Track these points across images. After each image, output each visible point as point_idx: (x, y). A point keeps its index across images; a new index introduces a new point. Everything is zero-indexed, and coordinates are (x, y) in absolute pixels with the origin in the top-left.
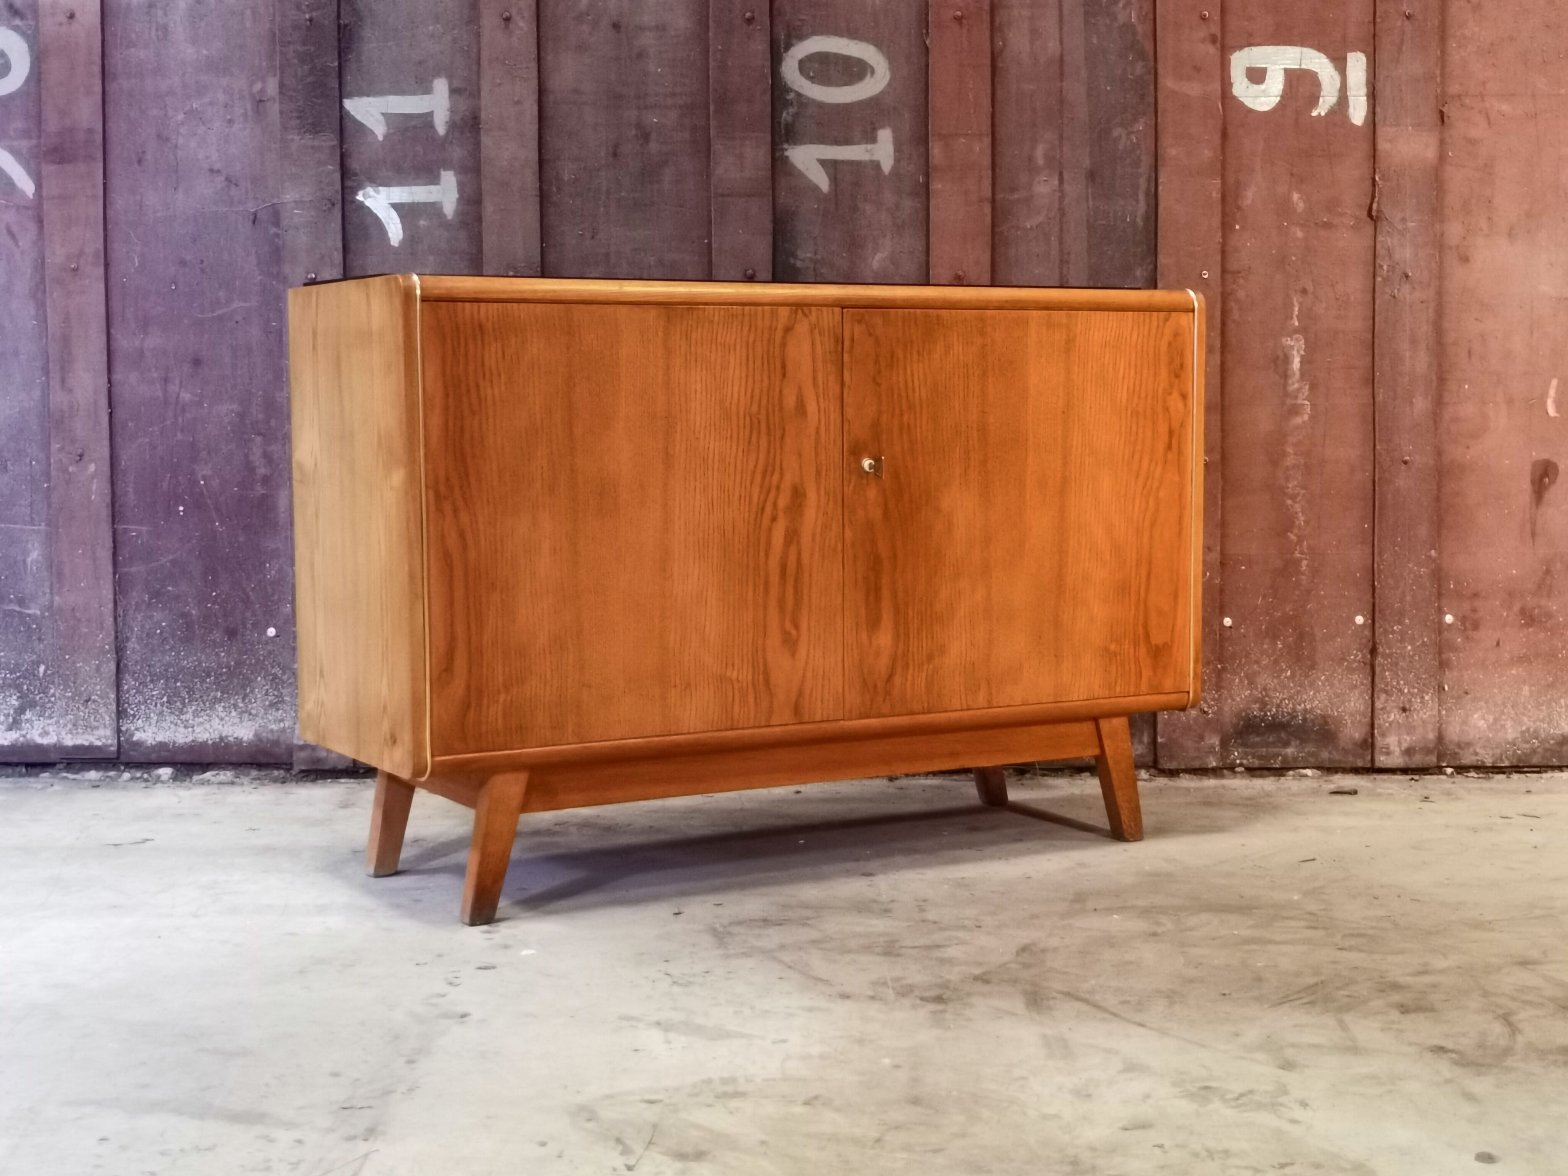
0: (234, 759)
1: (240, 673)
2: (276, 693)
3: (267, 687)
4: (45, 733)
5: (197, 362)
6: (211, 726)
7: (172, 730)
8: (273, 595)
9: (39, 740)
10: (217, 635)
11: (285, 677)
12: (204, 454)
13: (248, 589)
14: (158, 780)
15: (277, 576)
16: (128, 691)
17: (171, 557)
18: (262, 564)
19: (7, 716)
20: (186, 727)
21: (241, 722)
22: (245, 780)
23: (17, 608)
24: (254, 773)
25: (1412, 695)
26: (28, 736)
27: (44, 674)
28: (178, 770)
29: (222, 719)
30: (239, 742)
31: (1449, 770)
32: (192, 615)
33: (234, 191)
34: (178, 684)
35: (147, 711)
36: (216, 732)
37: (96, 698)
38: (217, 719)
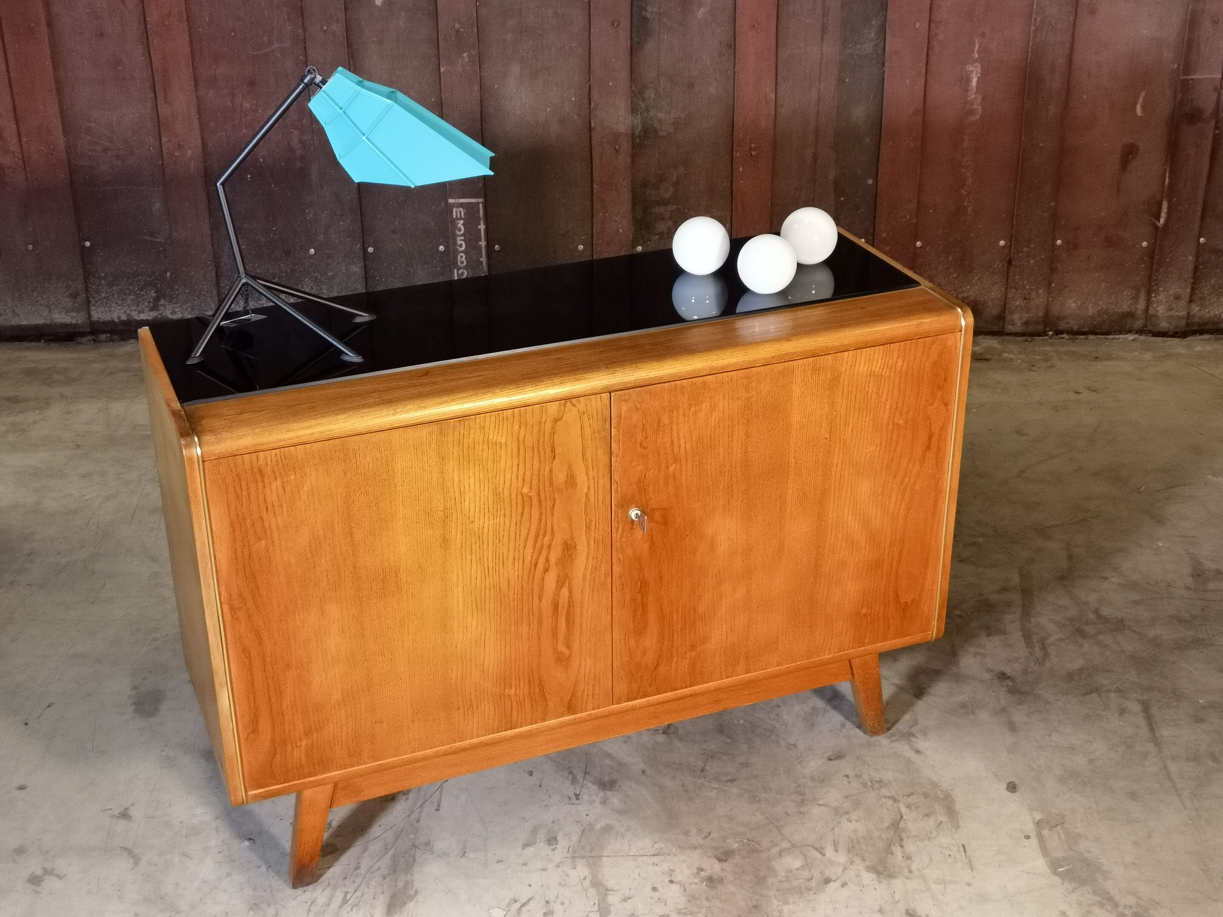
2: (317, 288)
3: (311, 285)
4: (174, 313)
5: (252, 83)
8: (312, 229)
9: (170, 316)
10: (278, 254)
11: (323, 279)
13: (296, 226)
15: (314, 218)
16: (224, 287)
18: (304, 210)
19: (149, 302)
23: (149, 238)
25: (1032, 290)
26: (164, 314)
27: (170, 277)
31: (1051, 333)
32: (261, 241)
37: (205, 293)
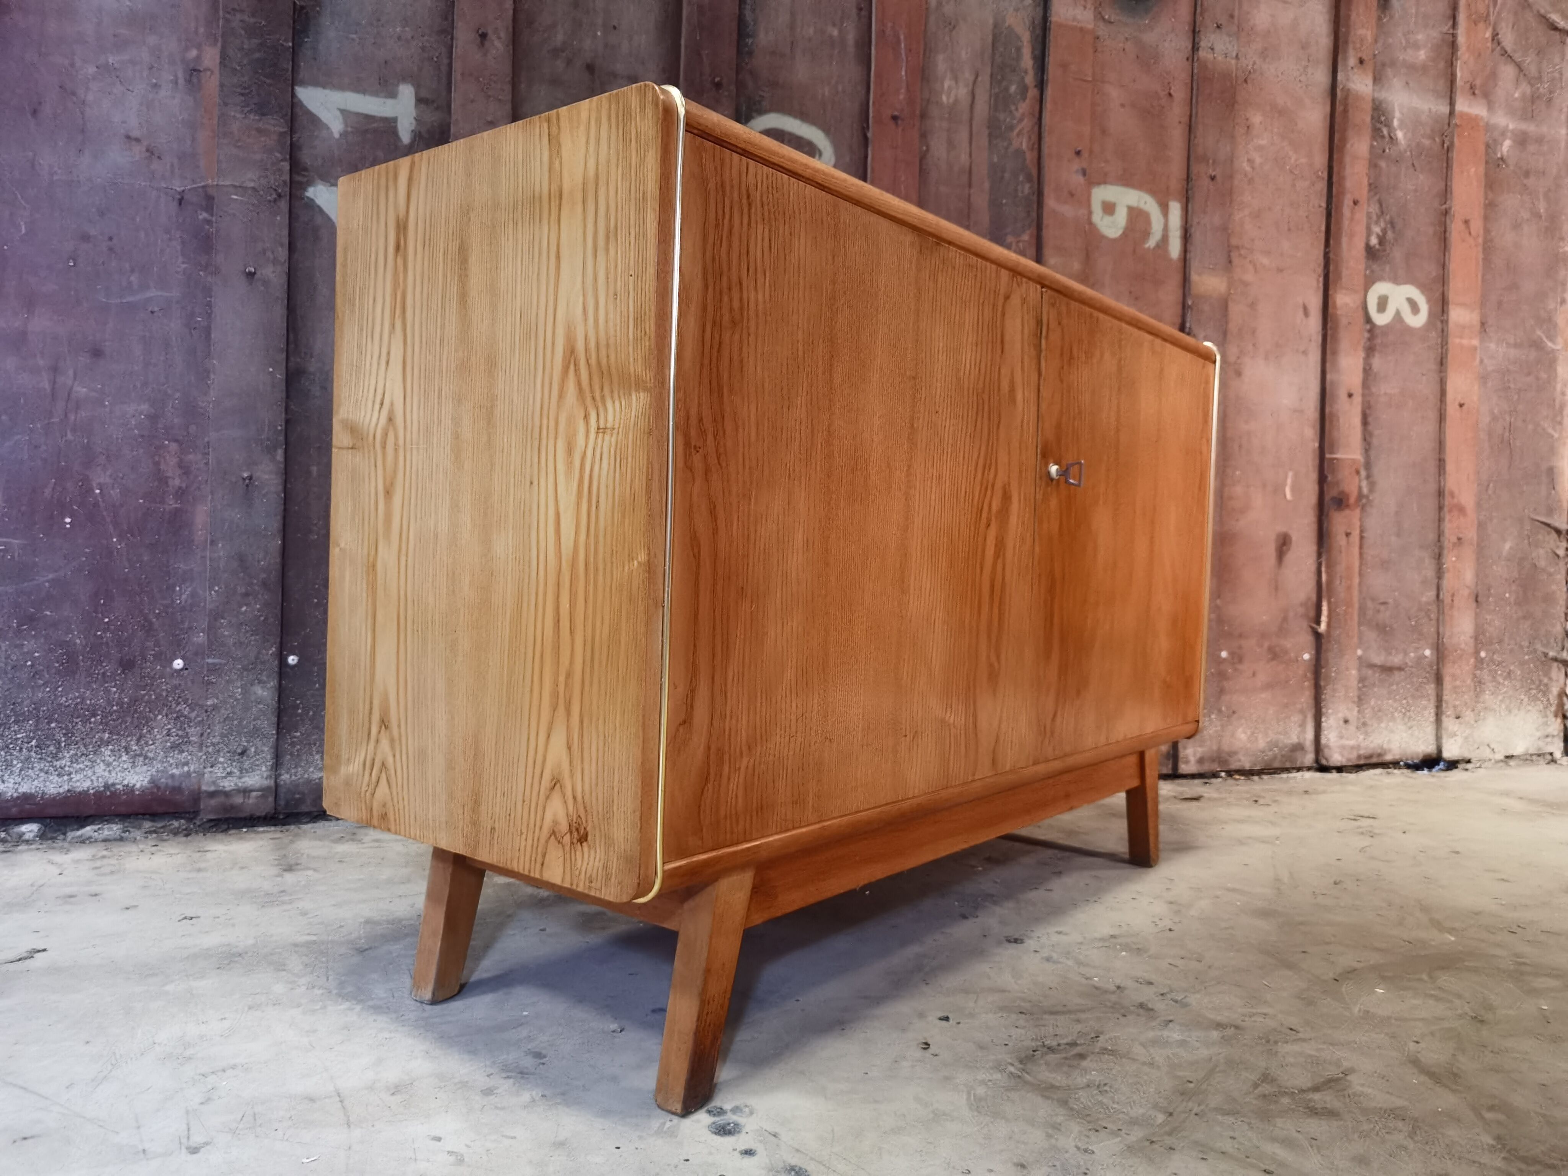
0: (123, 810)
1: (136, 711)
2: (180, 733)
3: (169, 727)
5: (97, 353)
6: (94, 773)
7: (42, 779)
8: (182, 622)
10: (108, 667)
11: (193, 715)
12: (102, 459)
13: (151, 616)
14: (20, 839)
15: (190, 601)
17: (51, 576)
18: (171, 588)
20: (59, 775)
21: (133, 767)
22: (137, 834)
24: (147, 825)
28: (46, 826)
29: (108, 765)
30: (129, 790)
32: (75, 644)
33: (156, 165)
34: (53, 725)
35: (8, 758)
36: (100, 780)
38: (102, 765)
